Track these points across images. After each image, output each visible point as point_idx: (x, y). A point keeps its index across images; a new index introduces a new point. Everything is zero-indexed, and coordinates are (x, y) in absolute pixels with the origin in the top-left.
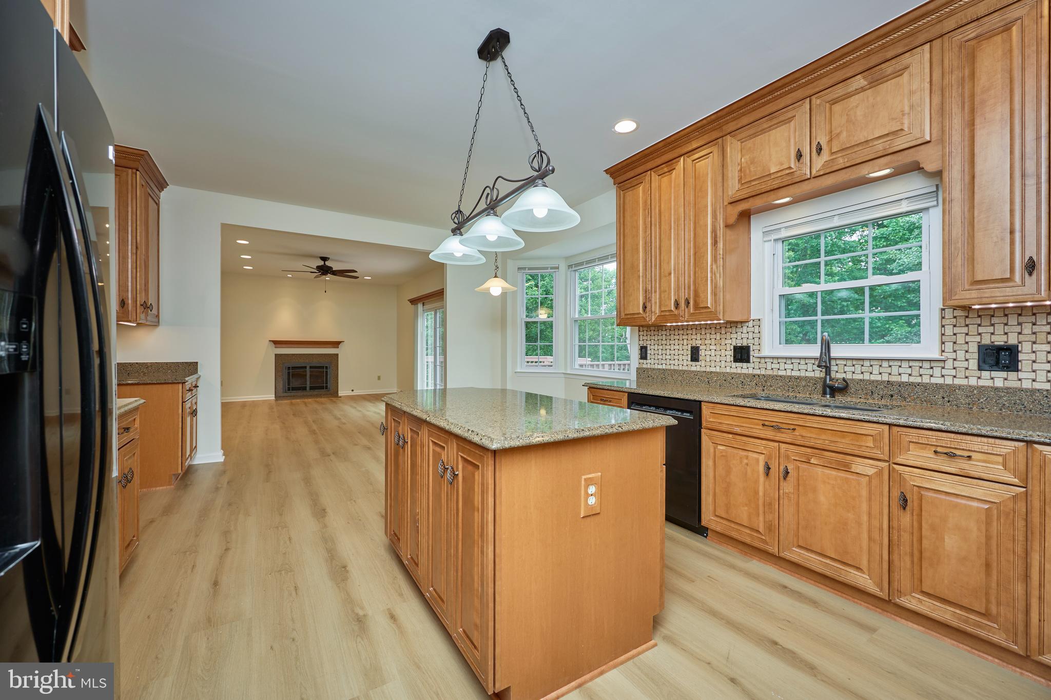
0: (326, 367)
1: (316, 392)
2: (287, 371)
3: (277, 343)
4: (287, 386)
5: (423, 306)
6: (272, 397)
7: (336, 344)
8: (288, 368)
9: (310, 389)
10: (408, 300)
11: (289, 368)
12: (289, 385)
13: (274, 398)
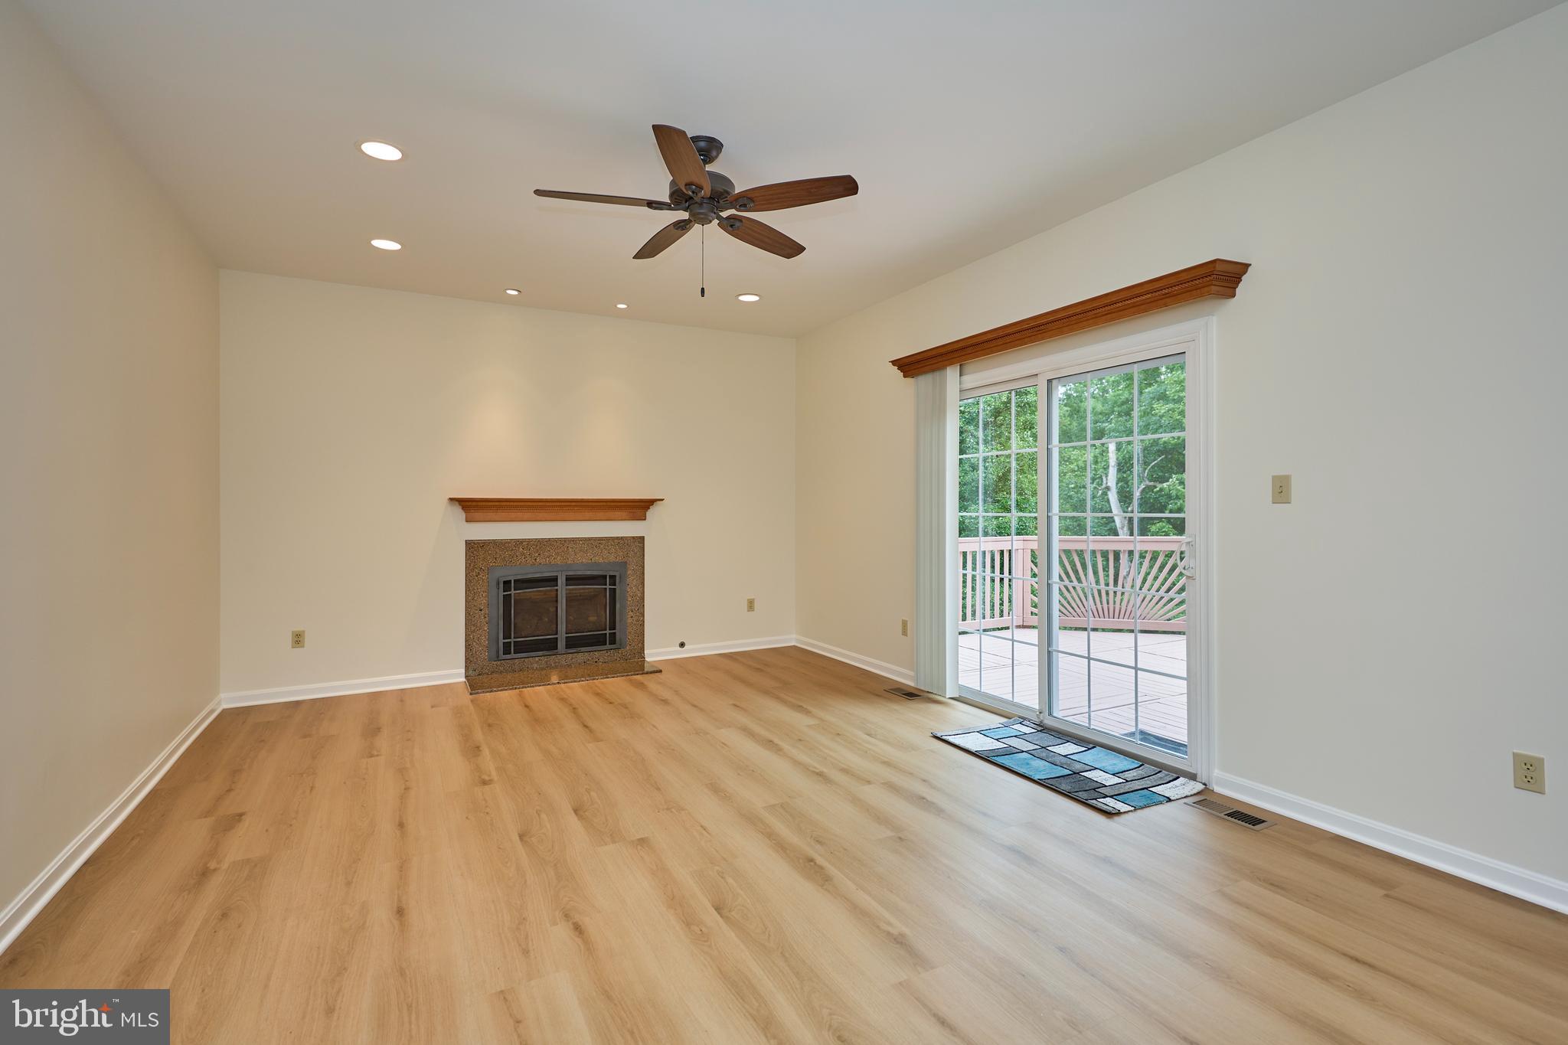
0: (613, 577)
1: (582, 656)
2: (502, 594)
3: (472, 507)
4: (501, 641)
5: (960, 375)
6: (458, 675)
7: (639, 508)
8: (505, 582)
9: (568, 646)
10: (894, 363)
11: (507, 583)
12: (507, 636)
13: (464, 680)
